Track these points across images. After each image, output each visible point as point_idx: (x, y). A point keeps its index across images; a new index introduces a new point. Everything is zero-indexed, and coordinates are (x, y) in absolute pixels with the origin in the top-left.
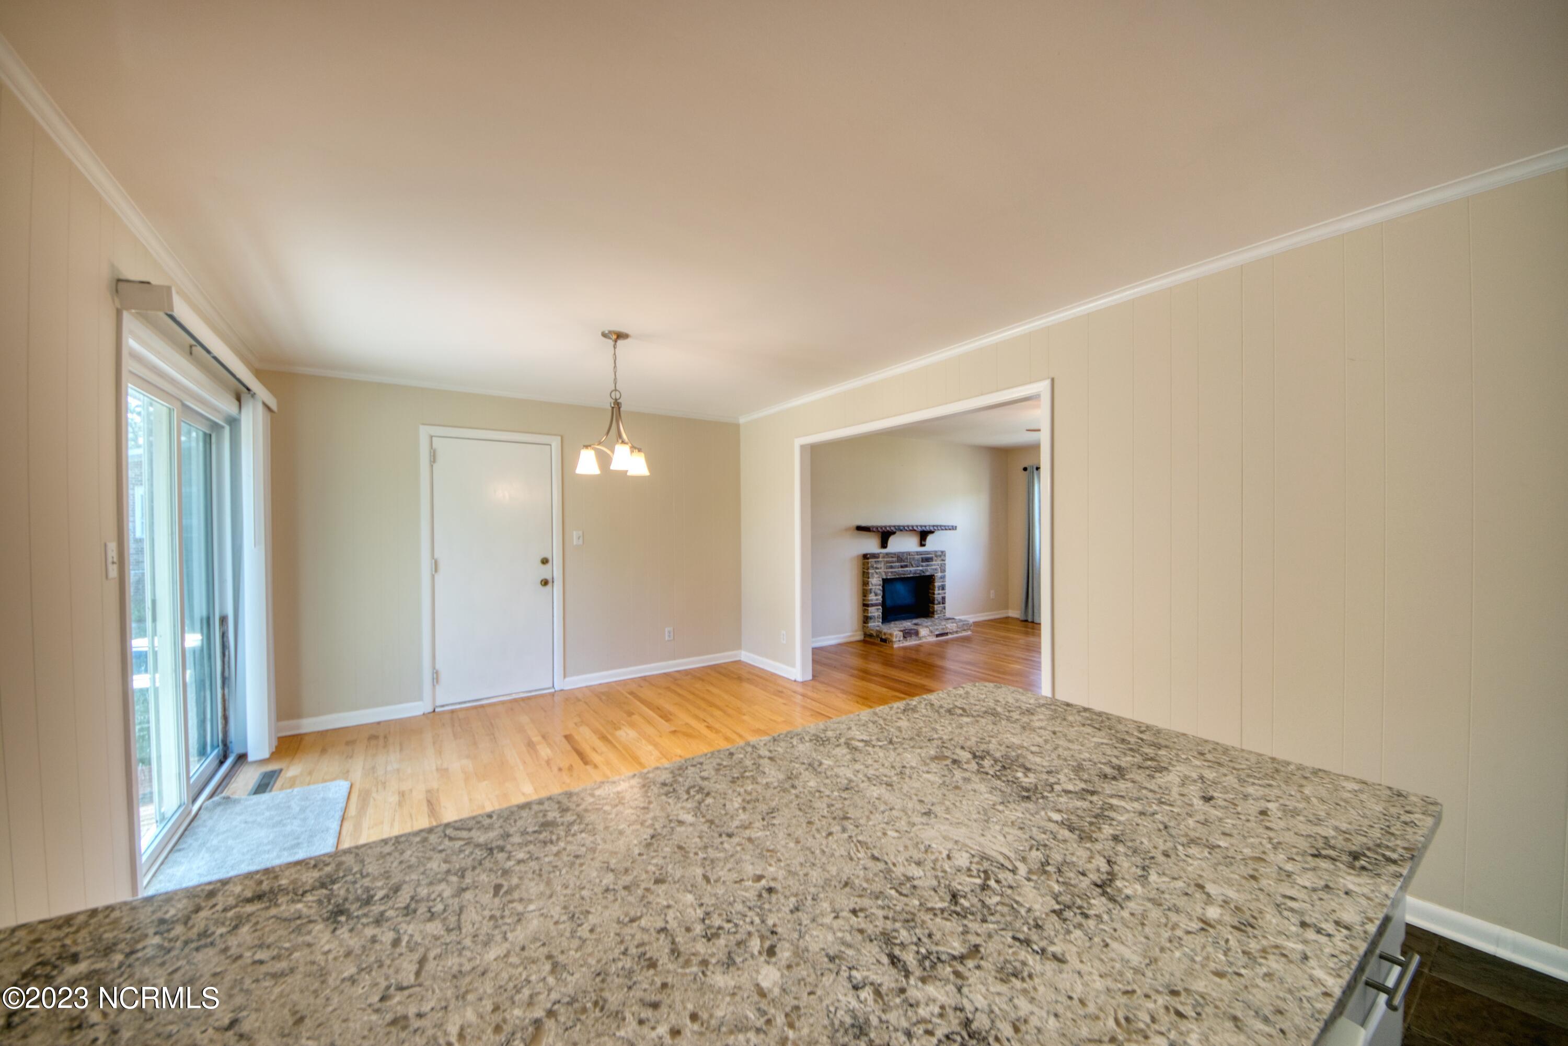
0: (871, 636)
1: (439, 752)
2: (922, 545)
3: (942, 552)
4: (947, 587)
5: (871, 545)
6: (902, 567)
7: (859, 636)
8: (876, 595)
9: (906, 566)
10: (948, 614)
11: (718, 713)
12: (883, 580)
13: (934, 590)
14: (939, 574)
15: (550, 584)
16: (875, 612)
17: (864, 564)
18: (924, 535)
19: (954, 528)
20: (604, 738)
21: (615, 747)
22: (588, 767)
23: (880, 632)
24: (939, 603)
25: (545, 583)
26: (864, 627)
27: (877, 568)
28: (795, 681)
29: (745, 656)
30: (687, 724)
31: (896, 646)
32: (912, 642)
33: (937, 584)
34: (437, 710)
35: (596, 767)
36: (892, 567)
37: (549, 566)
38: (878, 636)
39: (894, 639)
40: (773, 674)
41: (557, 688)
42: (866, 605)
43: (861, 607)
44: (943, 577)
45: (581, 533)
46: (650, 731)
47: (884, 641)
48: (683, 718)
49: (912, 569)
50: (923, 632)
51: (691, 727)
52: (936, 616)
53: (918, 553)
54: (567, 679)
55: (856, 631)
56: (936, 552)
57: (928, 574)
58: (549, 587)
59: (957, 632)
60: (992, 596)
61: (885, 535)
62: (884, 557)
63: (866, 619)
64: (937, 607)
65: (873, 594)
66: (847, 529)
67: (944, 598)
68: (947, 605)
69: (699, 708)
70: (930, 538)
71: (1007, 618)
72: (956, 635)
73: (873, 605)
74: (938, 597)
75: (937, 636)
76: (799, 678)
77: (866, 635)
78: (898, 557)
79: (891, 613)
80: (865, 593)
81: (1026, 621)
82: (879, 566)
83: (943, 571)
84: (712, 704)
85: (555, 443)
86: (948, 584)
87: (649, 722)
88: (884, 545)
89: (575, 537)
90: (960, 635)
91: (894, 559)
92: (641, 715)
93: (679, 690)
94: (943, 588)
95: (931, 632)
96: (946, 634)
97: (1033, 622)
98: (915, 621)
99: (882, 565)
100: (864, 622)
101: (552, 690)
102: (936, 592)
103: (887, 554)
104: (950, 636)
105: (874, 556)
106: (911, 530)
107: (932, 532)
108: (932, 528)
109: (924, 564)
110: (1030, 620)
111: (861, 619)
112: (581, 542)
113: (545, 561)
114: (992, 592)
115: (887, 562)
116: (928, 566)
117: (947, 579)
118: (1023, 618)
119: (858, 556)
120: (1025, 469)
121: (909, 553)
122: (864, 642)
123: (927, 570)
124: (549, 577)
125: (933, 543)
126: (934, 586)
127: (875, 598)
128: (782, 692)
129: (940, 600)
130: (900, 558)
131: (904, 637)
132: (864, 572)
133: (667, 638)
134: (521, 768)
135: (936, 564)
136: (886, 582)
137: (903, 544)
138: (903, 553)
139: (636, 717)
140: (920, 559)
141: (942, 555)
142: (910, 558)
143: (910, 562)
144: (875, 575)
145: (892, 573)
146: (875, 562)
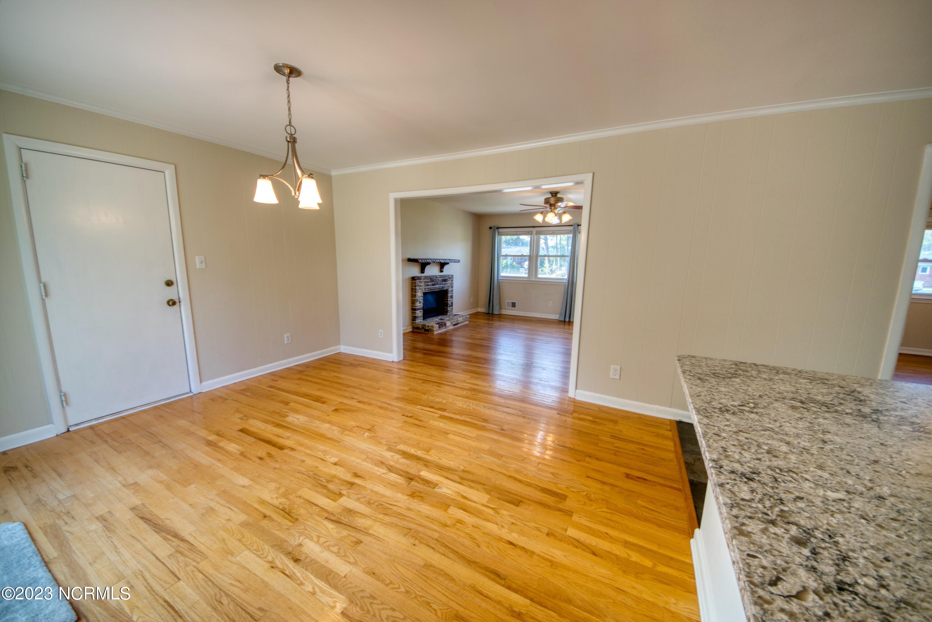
0: (418, 328)
1: (113, 470)
2: (441, 271)
3: (452, 276)
4: (454, 297)
5: (415, 271)
6: (433, 285)
7: (410, 329)
8: (420, 303)
9: (434, 285)
10: (454, 312)
11: (357, 391)
12: (423, 293)
13: (448, 299)
14: (450, 289)
15: (178, 304)
16: (419, 313)
17: (412, 283)
18: (442, 265)
19: (459, 261)
20: (278, 425)
21: (296, 431)
22: (284, 451)
23: (425, 325)
24: (450, 306)
25: (172, 303)
26: (412, 323)
27: (420, 286)
28: (393, 362)
29: (343, 349)
30: (341, 403)
31: (435, 333)
32: (443, 330)
33: (449, 295)
34: (71, 429)
35: (292, 449)
36: (428, 285)
37: (174, 287)
38: (423, 328)
39: (435, 329)
40: (374, 359)
41: (195, 391)
42: (414, 310)
43: (410, 311)
44: (452, 291)
45: (203, 258)
46: (315, 413)
47: (428, 330)
48: (335, 399)
49: (437, 286)
50: (447, 323)
51: (346, 404)
52: (449, 314)
53: (441, 276)
54: (203, 384)
55: (408, 326)
56: (449, 275)
57: (445, 289)
58: (176, 307)
59: (462, 322)
60: (472, 301)
61: (423, 265)
62: (424, 279)
63: (414, 318)
64: (449, 309)
65: (418, 302)
66: (402, 260)
67: (452, 303)
68: (453, 307)
69: (340, 390)
70: (446, 267)
71: (478, 312)
72: (462, 324)
73: (418, 309)
74: (449, 303)
75: (454, 325)
76: (396, 360)
77: (413, 328)
78: (431, 279)
79: (428, 313)
80: (413, 302)
81: (489, 313)
82: (421, 285)
83: (452, 287)
84: (349, 386)
85: (169, 171)
86: (454, 294)
87: (308, 407)
88: (422, 271)
89: (198, 262)
90: (464, 324)
91: (429, 280)
92: (295, 402)
93: (310, 379)
94: (452, 297)
95: (452, 323)
96: (456, 324)
97: (492, 314)
98: (440, 317)
99: (422, 284)
100: (413, 320)
101: (191, 394)
103: (426, 277)
104: (459, 325)
105: (419, 278)
106: (435, 262)
107: (448, 263)
108: (447, 261)
109: (443, 283)
110: (491, 313)
111: (411, 317)
112: (203, 266)
113: (169, 283)
114: (472, 298)
115: (425, 282)
116: (445, 284)
117: (454, 292)
118: (487, 312)
119: (409, 278)
120: (490, 228)
121: (436, 277)
122: (413, 332)
123: (445, 287)
124: (175, 298)
125: (447, 271)
126: (448, 296)
127: (419, 305)
128: (390, 370)
129: (450, 304)
130: (432, 279)
131: (440, 328)
132: (412, 289)
133: (286, 342)
134: (219, 465)
135: (449, 282)
136: (425, 294)
137: (432, 271)
138: (433, 276)
139: (292, 404)
140: (443, 280)
141: (451, 277)
142: (437, 280)
143: (437, 282)
144: (419, 290)
145: (428, 288)
146: (420, 282)
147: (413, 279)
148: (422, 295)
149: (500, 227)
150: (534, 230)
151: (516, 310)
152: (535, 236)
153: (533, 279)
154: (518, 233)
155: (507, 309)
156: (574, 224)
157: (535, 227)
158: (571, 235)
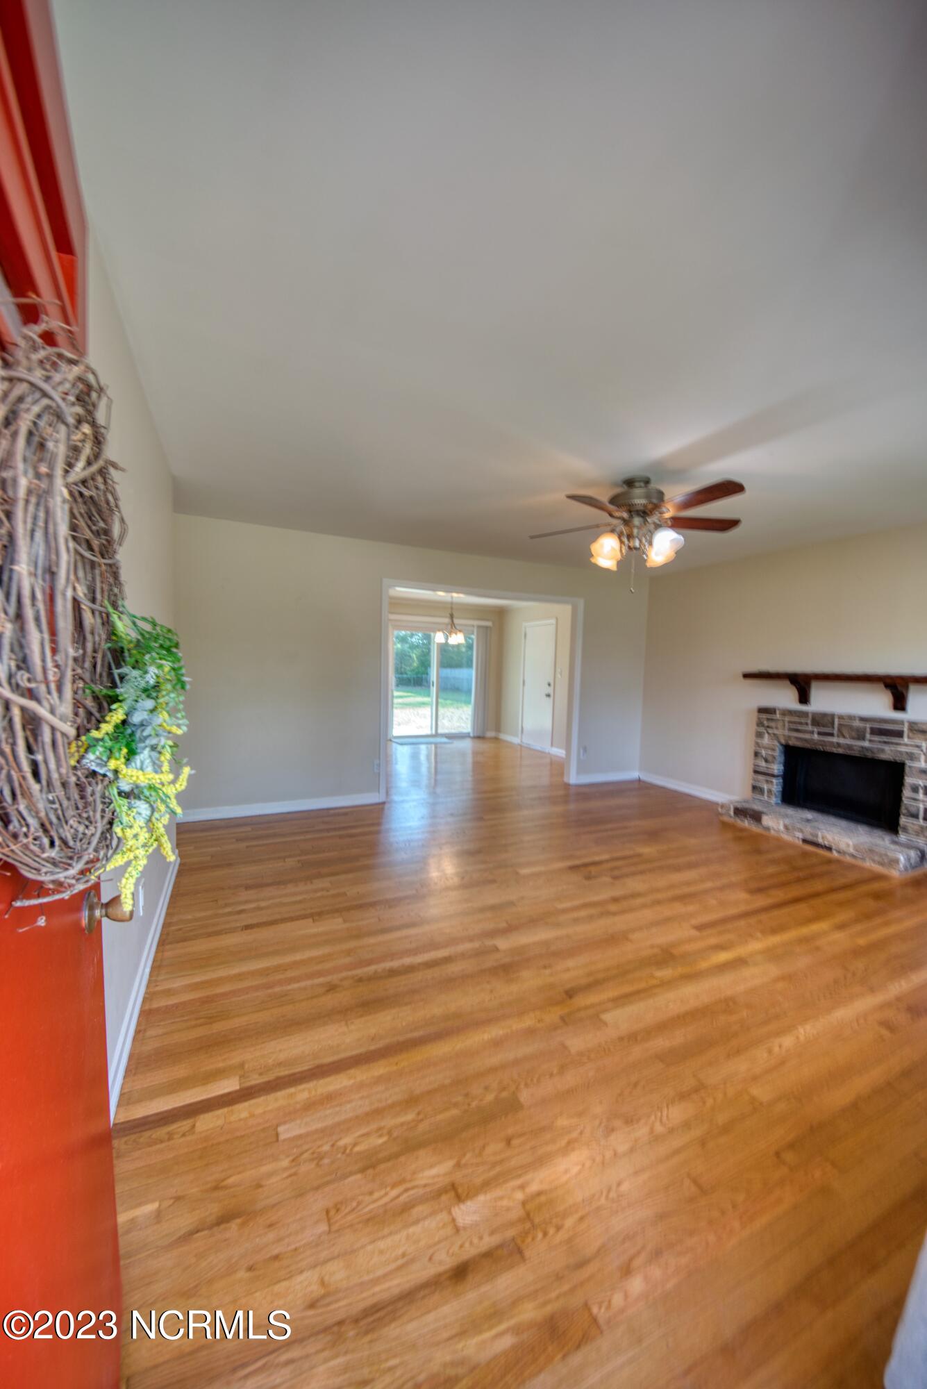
8: (766, 761)
12: (783, 745)
13: (903, 789)
15: (550, 697)
16: (764, 784)
17: (757, 720)
25: (548, 695)
27: (768, 727)
33: (911, 781)
36: (798, 731)
49: (843, 741)
53: (864, 719)
54: (552, 748)
61: (800, 687)
65: (761, 759)
73: (762, 773)
74: (909, 804)
88: (804, 698)
89: (559, 673)
91: (806, 720)
99: (780, 724)
100: (752, 792)
102: (907, 793)
103: (791, 712)
112: (560, 676)
113: (549, 685)
121: (841, 717)
124: (550, 693)
126: (904, 783)
127: (764, 764)
142: (840, 725)
143: (839, 730)
144: (766, 735)
145: (797, 738)
146: (768, 719)
147: (762, 710)
148: (782, 749)
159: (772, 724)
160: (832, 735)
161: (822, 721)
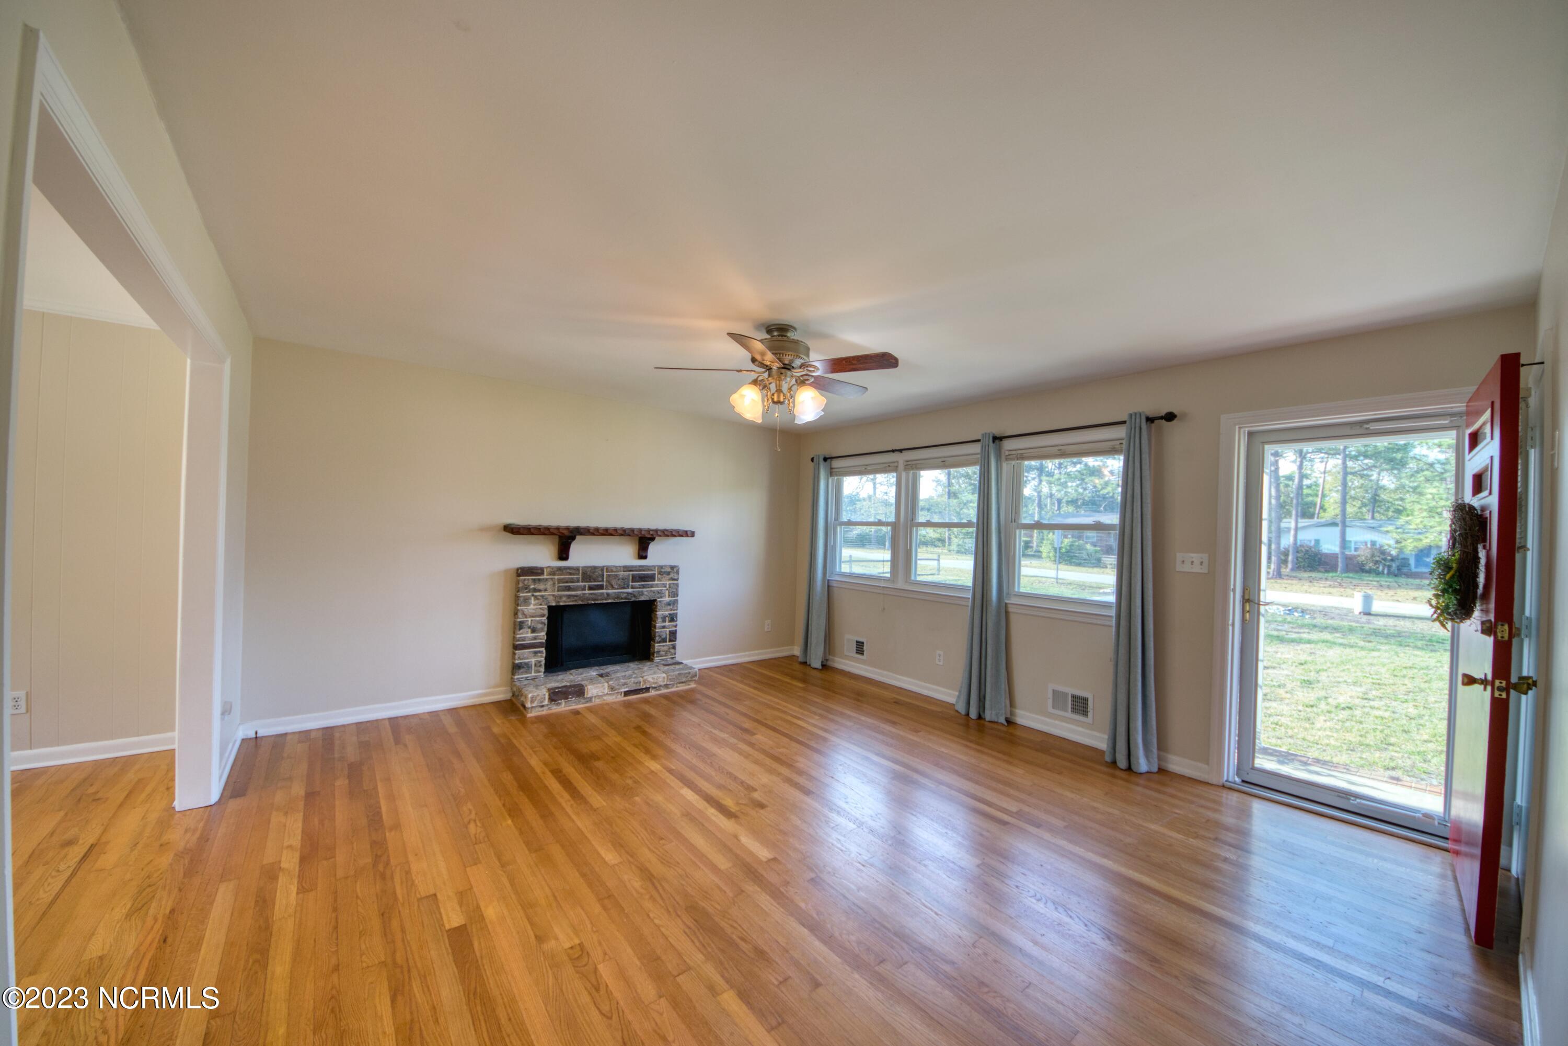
0: (515, 695)
2: (640, 556)
3: (672, 567)
4: (679, 617)
5: (534, 554)
6: (592, 589)
7: (503, 695)
8: (535, 630)
9: (597, 588)
10: (681, 655)
12: (551, 608)
13: (653, 621)
14: (666, 599)
16: (533, 657)
17: (517, 583)
18: (643, 542)
19: (687, 534)
23: (520, 691)
24: (664, 640)
27: (535, 590)
32: (569, 707)
33: (661, 613)
36: (571, 589)
38: (518, 696)
39: (528, 705)
42: (516, 647)
43: (511, 649)
44: (674, 603)
47: (523, 705)
49: (610, 591)
50: (592, 690)
52: (657, 659)
53: (625, 569)
55: (498, 686)
56: (661, 567)
57: (642, 598)
59: (674, 685)
61: (568, 541)
62: (556, 573)
63: (513, 669)
64: (659, 646)
65: (529, 629)
66: (485, 529)
67: (673, 633)
68: (679, 643)
70: (653, 548)
71: (789, 657)
72: (668, 690)
73: (529, 647)
74: (661, 632)
75: (627, 693)
77: (512, 692)
78: (587, 573)
80: (516, 628)
81: (805, 663)
82: (545, 586)
83: (674, 594)
86: (682, 611)
88: (563, 554)
90: (671, 691)
91: (578, 576)
94: (673, 618)
95: (615, 687)
96: (647, 690)
97: (809, 665)
98: (610, 669)
99: (549, 585)
102: (659, 624)
103: (560, 569)
104: (653, 693)
105: (540, 571)
106: (616, 533)
107: (651, 539)
108: (660, 533)
109: (636, 584)
110: (808, 661)
114: (768, 622)
115: (560, 581)
116: (644, 587)
117: (682, 606)
119: (506, 571)
120: (813, 460)
121: (609, 569)
122: (507, 702)
123: (642, 593)
125: (658, 554)
126: (655, 616)
127: (530, 635)
129: (666, 635)
131: (551, 700)
132: (515, 596)
135: (660, 584)
136: (554, 611)
137: (600, 554)
138: (599, 567)
140: (633, 576)
141: (672, 572)
142: (609, 576)
143: (608, 581)
144: (533, 601)
145: (569, 596)
146: (534, 580)
147: (523, 572)
148: (546, 612)
149: (834, 455)
150: (901, 458)
151: (864, 662)
152: (904, 475)
153: (900, 584)
154: (869, 468)
155: (847, 657)
156: (984, 435)
157: (901, 451)
158: (976, 469)
159: (541, 586)
160: (601, 587)
161: (590, 575)
